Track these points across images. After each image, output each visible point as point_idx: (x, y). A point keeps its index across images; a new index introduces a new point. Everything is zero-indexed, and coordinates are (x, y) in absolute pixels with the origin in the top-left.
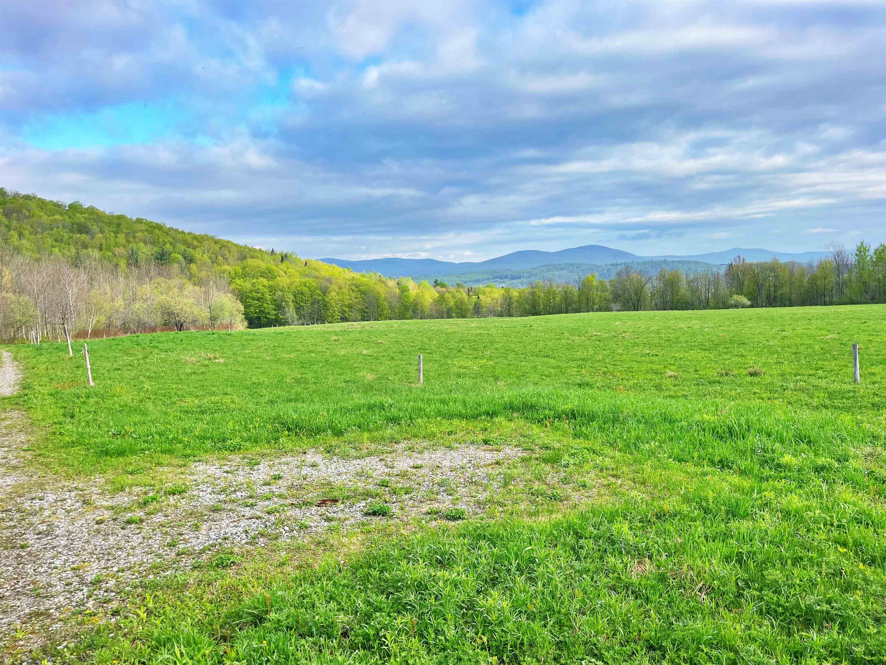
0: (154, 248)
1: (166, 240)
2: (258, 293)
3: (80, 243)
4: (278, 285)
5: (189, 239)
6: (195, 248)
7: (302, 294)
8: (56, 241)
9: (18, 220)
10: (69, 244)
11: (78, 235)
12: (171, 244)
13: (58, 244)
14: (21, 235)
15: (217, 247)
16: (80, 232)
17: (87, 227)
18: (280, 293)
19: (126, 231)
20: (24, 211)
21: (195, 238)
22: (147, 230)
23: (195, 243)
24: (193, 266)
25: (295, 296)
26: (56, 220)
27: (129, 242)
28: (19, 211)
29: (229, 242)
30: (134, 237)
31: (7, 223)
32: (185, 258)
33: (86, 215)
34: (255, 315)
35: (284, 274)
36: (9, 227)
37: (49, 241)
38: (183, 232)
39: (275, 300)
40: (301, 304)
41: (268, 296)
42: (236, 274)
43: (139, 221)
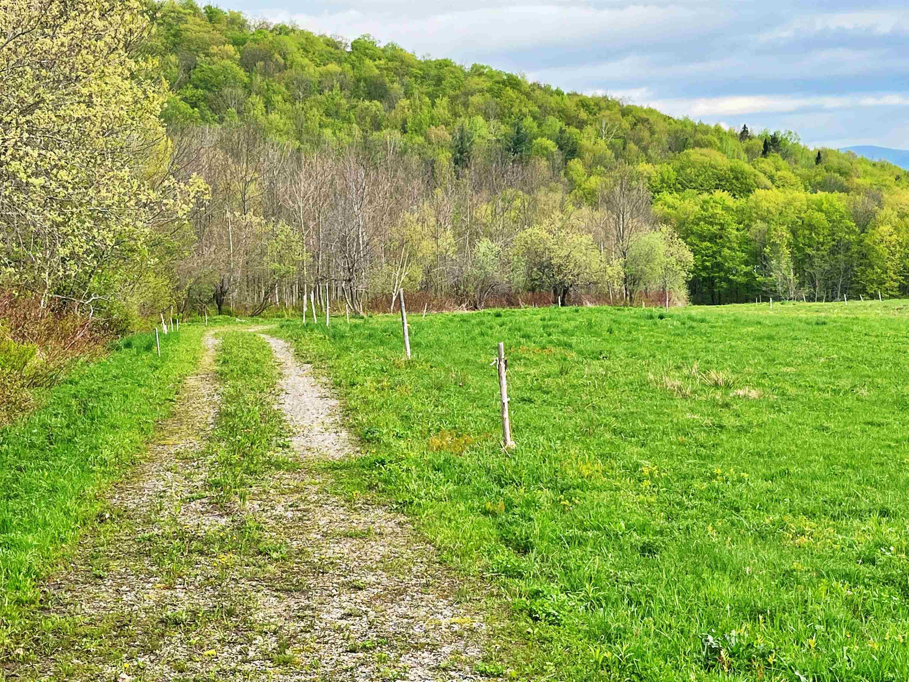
0: (502, 127)
1: (525, 110)
2: (712, 224)
3: (368, 119)
4: (757, 206)
5: (570, 105)
6: (581, 125)
7: (811, 227)
8: (328, 115)
9: (265, 73)
10: (349, 121)
11: (367, 103)
12: (535, 118)
13: (330, 120)
14: (269, 105)
15: (626, 124)
16: (371, 97)
17: (383, 85)
18: (760, 225)
19: (452, 93)
20: (277, 56)
21: (584, 104)
22: (490, 90)
23: (583, 115)
24: (576, 164)
25: (794, 232)
26: (330, 74)
27: (456, 115)
28: (266, 57)
29: (651, 111)
30: (466, 105)
31: (246, 80)
32: (561, 148)
33: (382, 62)
34: (704, 274)
35: (769, 183)
36: (248, 88)
37: (316, 114)
38: (559, 93)
39: (748, 241)
40: (808, 251)
41: (733, 232)
42: (663, 181)
43: (477, 71)
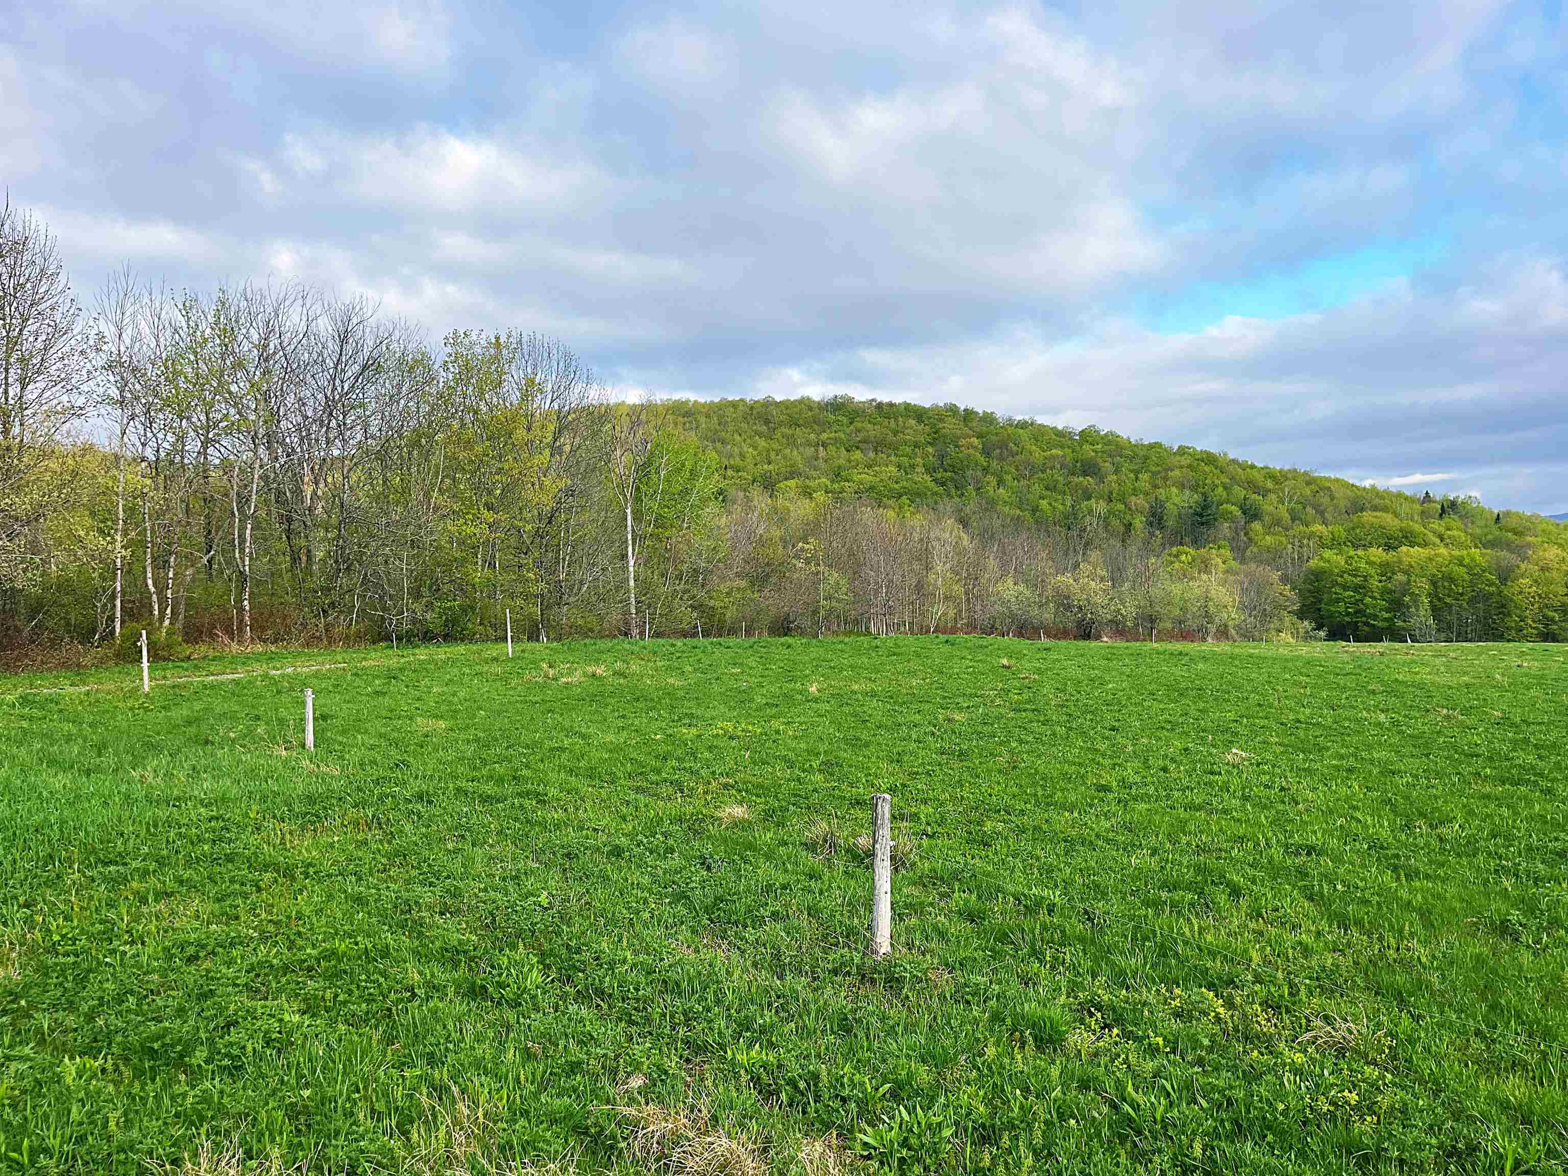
0: (1195, 496)
1: (1217, 482)
2: (1355, 576)
3: (1080, 492)
4: (1400, 562)
5: (1258, 477)
6: (1265, 493)
7: (1452, 580)
8: (1047, 489)
9: (1001, 459)
10: (1064, 493)
11: (1081, 479)
12: (1225, 488)
13: (1049, 493)
14: (1000, 482)
15: (1308, 491)
16: (1085, 474)
17: (1095, 465)
18: (1400, 577)
19: (1154, 469)
20: (1011, 445)
21: (1271, 475)
22: (1190, 466)
23: (1270, 484)
24: (1256, 526)
25: (1434, 584)
26: (1053, 457)
27: (1156, 487)
28: (1003, 445)
29: (1328, 479)
30: (1165, 479)
31: (985, 464)
32: (1244, 513)
33: (1100, 446)
34: (1347, 619)
36: (985, 470)
37: (1037, 488)
38: (1253, 467)
39: (1391, 592)
40: (1448, 600)
41: (1374, 583)
42: (1333, 539)
43: (1182, 451)
